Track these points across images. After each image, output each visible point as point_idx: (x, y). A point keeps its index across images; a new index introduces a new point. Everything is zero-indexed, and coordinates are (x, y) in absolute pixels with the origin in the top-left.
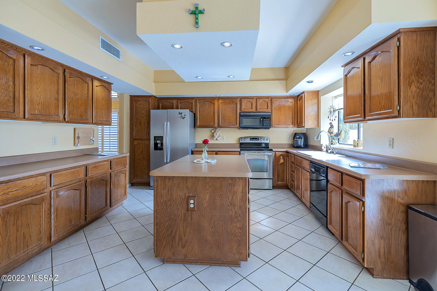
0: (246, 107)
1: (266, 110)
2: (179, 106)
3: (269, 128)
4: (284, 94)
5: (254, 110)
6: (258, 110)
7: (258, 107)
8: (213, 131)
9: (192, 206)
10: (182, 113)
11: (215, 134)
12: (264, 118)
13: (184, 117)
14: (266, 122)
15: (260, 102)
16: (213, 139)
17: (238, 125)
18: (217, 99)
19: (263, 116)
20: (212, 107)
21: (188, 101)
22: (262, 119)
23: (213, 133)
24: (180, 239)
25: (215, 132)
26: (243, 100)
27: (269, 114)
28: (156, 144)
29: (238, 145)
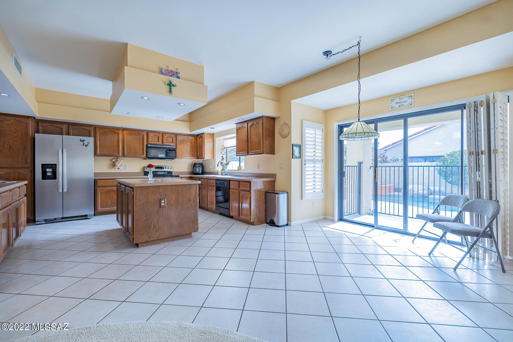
0: (153, 140)
1: (172, 144)
2: (71, 131)
3: (174, 159)
4: (189, 132)
5: (160, 143)
6: (164, 143)
7: (164, 141)
8: (114, 160)
9: (163, 204)
10: (84, 140)
11: (117, 163)
12: (170, 150)
13: (88, 145)
14: (172, 154)
15: (165, 136)
16: (115, 168)
17: (145, 155)
18: (122, 129)
19: (169, 149)
20: (116, 137)
21: (84, 128)
22: (168, 151)
23: (114, 162)
24: (155, 227)
25: (116, 161)
26: (149, 133)
27: (175, 147)
28: (44, 173)
29: (143, 173)
